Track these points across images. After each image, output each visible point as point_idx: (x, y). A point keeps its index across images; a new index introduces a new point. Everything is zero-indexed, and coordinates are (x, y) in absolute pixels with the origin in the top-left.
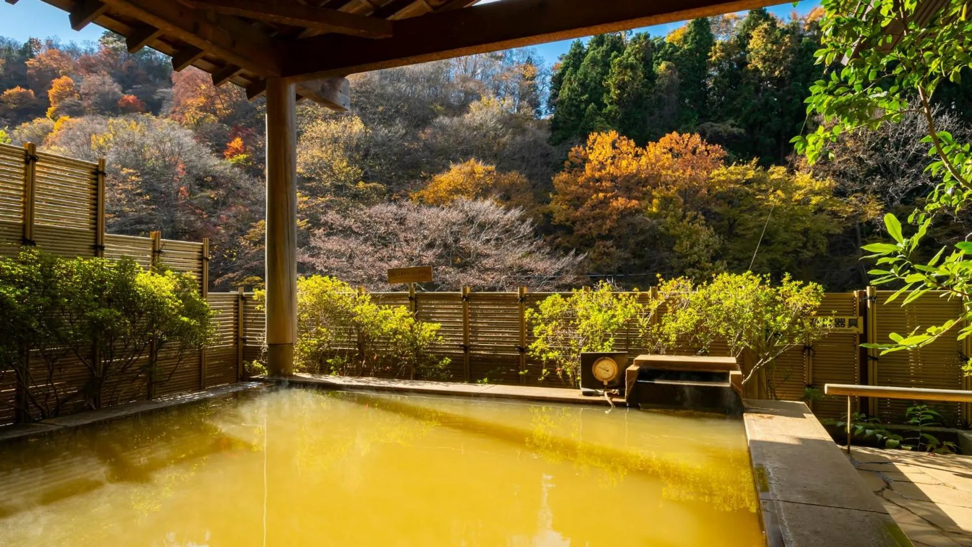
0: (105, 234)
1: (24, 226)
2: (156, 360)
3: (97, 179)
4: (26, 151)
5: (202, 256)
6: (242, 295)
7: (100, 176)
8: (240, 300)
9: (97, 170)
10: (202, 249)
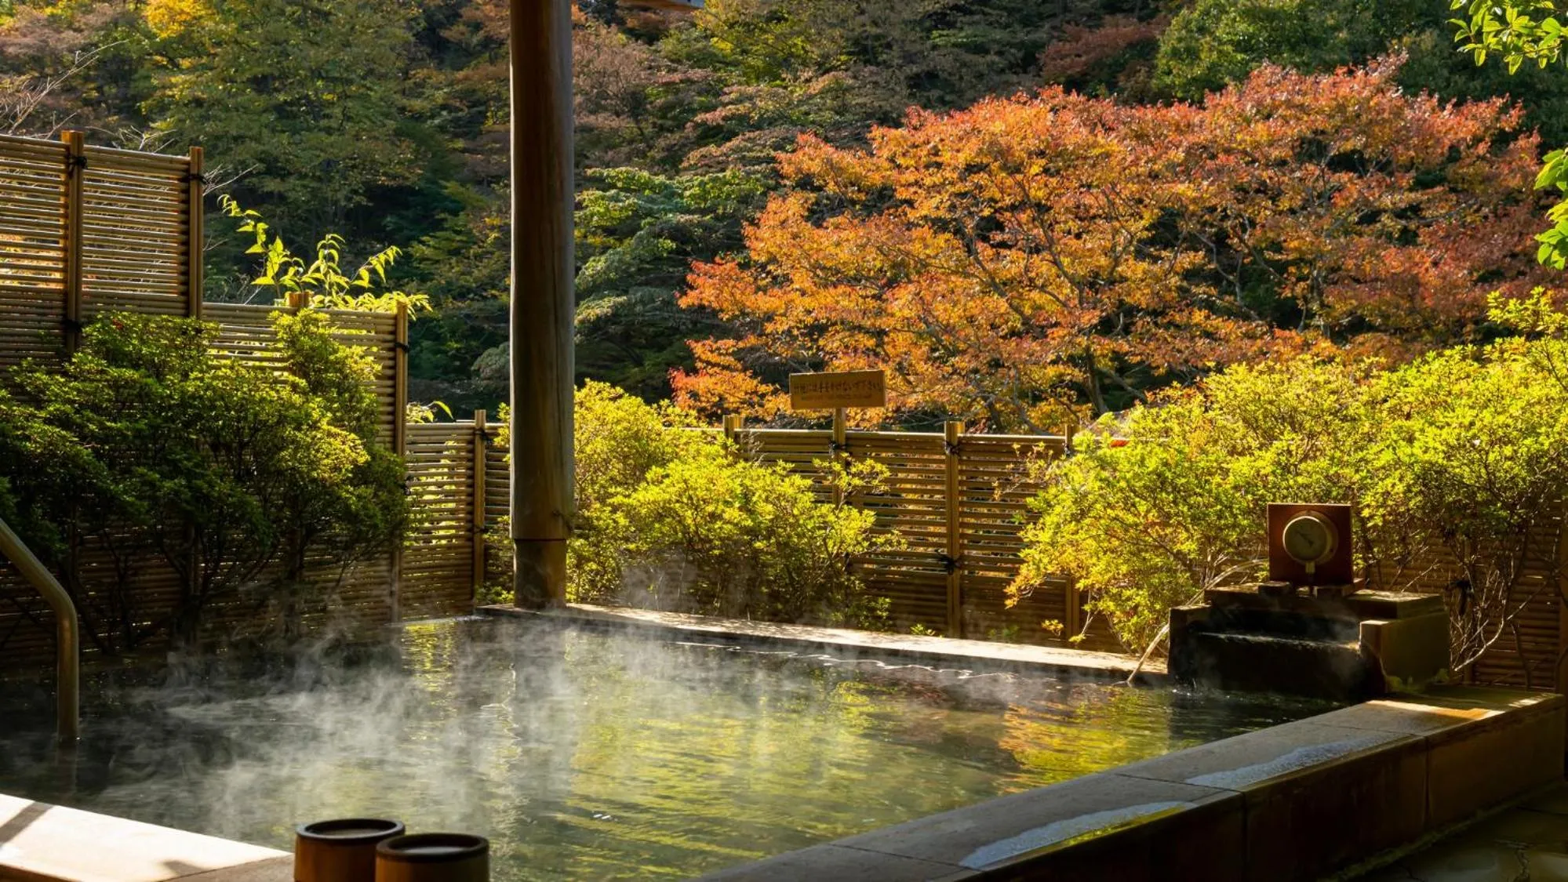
0: (205, 304)
1: (65, 295)
2: (302, 566)
3: (186, 191)
4: (67, 148)
5: (395, 341)
6: (482, 429)
7: (193, 184)
8: (477, 438)
9: (187, 171)
10: (395, 325)
